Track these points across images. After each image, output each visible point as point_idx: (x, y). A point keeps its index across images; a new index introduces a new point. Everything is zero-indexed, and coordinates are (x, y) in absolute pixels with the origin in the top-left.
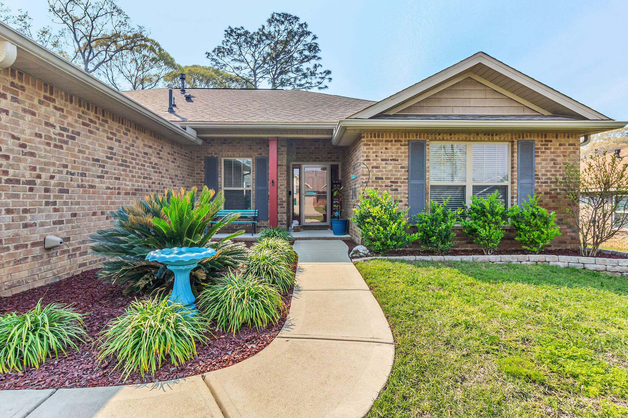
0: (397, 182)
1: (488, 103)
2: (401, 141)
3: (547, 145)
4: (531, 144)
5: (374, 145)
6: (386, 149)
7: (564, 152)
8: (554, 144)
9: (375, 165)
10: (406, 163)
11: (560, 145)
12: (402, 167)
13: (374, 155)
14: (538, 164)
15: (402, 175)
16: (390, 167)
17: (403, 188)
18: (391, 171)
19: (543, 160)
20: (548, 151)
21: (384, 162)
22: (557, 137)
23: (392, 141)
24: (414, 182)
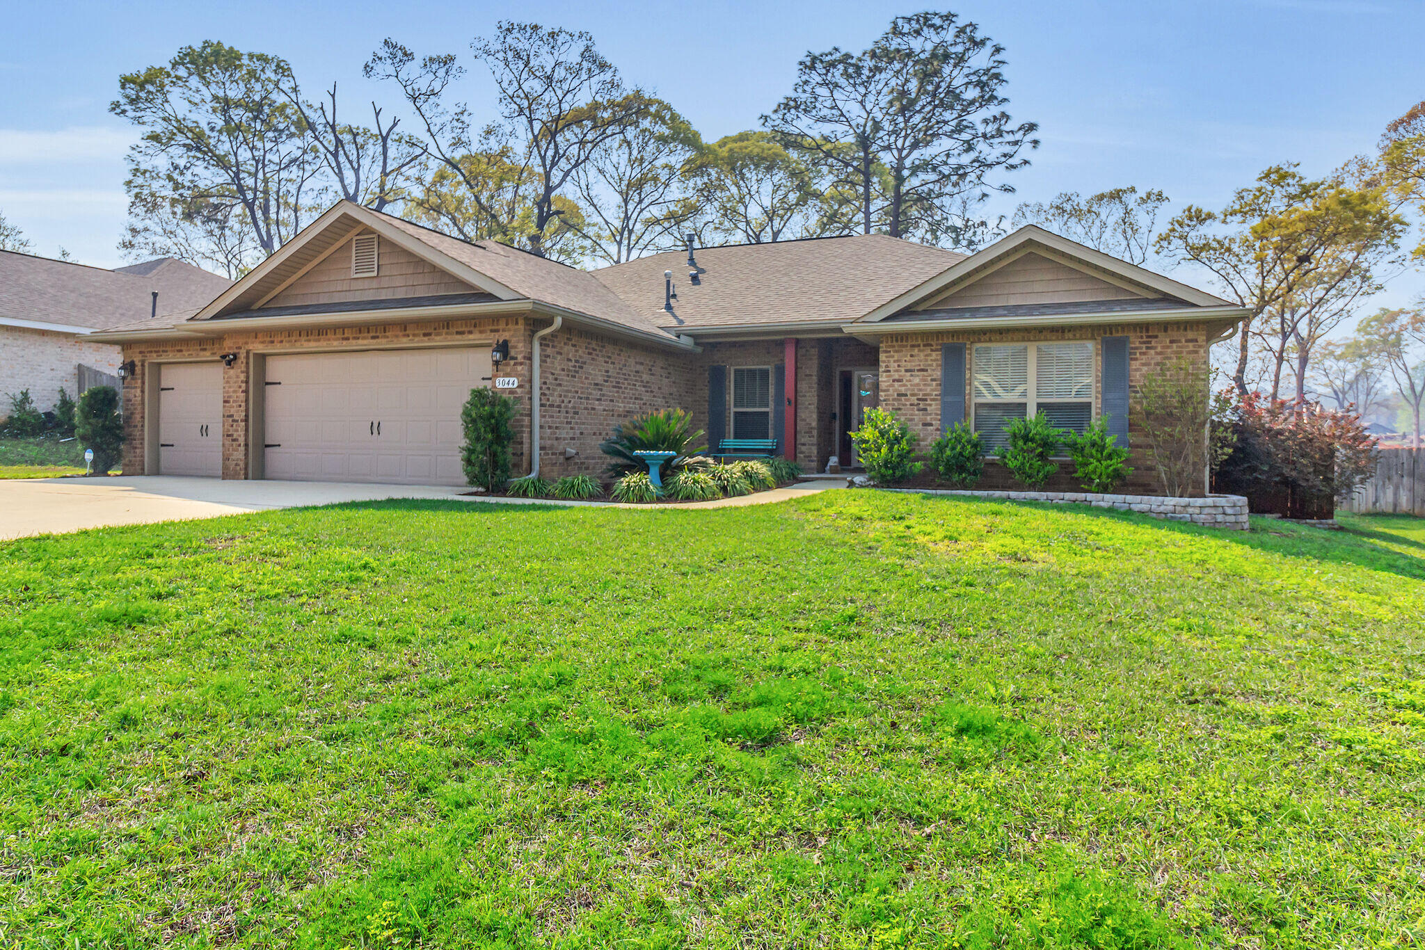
0: (926, 400)
1: (1062, 286)
2: (932, 345)
3: (1150, 342)
4: (1123, 342)
5: (896, 351)
6: (912, 356)
7: (1177, 352)
8: (1164, 339)
9: (896, 377)
10: (938, 374)
11: (1172, 342)
12: (932, 380)
13: (896, 364)
14: (1137, 370)
15: (933, 389)
16: (917, 380)
17: (933, 407)
18: (918, 385)
19: (1143, 365)
20: (1152, 352)
21: (909, 374)
22: (1166, 330)
23: (919, 346)
24: (949, 399)
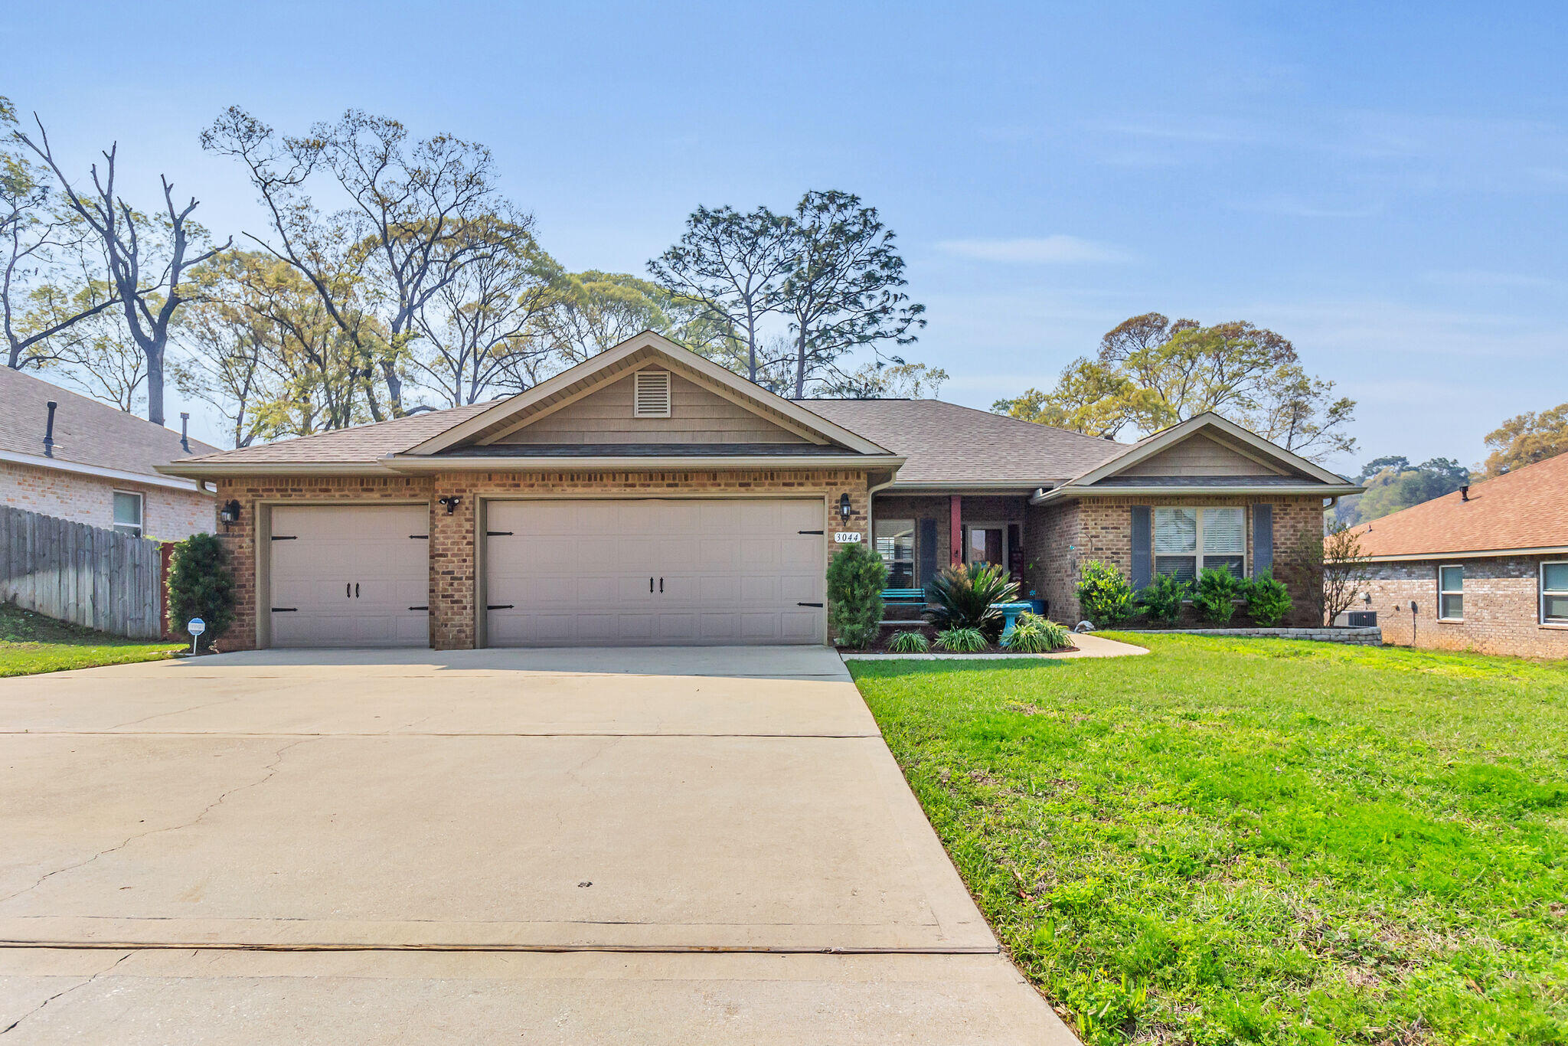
0: (1118, 553)
1: (1219, 463)
2: (1123, 507)
3: (1286, 510)
4: (1268, 509)
5: (1093, 511)
6: (1106, 515)
7: (1305, 518)
8: (1296, 507)
9: (1094, 533)
10: (1128, 532)
11: (1301, 509)
12: (1124, 537)
13: (1093, 523)
14: (1277, 531)
15: (1124, 544)
16: (1111, 537)
17: (1125, 559)
18: (1111, 540)
19: (1282, 527)
20: (1288, 517)
21: (1104, 531)
22: (1297, 501)
23: (1112, 507)
24: (1138, 553)
